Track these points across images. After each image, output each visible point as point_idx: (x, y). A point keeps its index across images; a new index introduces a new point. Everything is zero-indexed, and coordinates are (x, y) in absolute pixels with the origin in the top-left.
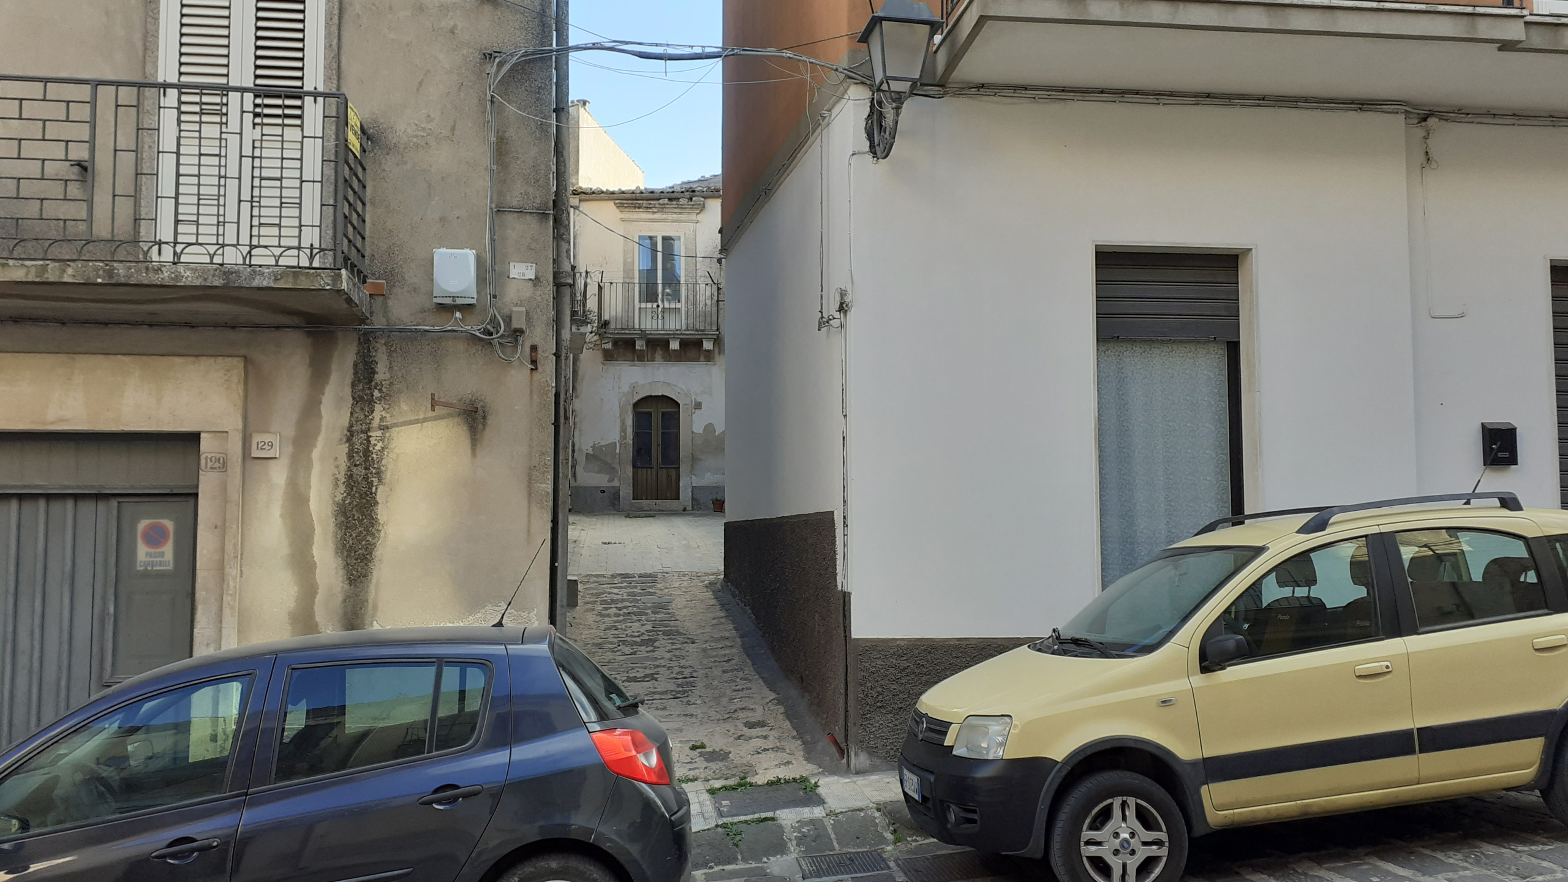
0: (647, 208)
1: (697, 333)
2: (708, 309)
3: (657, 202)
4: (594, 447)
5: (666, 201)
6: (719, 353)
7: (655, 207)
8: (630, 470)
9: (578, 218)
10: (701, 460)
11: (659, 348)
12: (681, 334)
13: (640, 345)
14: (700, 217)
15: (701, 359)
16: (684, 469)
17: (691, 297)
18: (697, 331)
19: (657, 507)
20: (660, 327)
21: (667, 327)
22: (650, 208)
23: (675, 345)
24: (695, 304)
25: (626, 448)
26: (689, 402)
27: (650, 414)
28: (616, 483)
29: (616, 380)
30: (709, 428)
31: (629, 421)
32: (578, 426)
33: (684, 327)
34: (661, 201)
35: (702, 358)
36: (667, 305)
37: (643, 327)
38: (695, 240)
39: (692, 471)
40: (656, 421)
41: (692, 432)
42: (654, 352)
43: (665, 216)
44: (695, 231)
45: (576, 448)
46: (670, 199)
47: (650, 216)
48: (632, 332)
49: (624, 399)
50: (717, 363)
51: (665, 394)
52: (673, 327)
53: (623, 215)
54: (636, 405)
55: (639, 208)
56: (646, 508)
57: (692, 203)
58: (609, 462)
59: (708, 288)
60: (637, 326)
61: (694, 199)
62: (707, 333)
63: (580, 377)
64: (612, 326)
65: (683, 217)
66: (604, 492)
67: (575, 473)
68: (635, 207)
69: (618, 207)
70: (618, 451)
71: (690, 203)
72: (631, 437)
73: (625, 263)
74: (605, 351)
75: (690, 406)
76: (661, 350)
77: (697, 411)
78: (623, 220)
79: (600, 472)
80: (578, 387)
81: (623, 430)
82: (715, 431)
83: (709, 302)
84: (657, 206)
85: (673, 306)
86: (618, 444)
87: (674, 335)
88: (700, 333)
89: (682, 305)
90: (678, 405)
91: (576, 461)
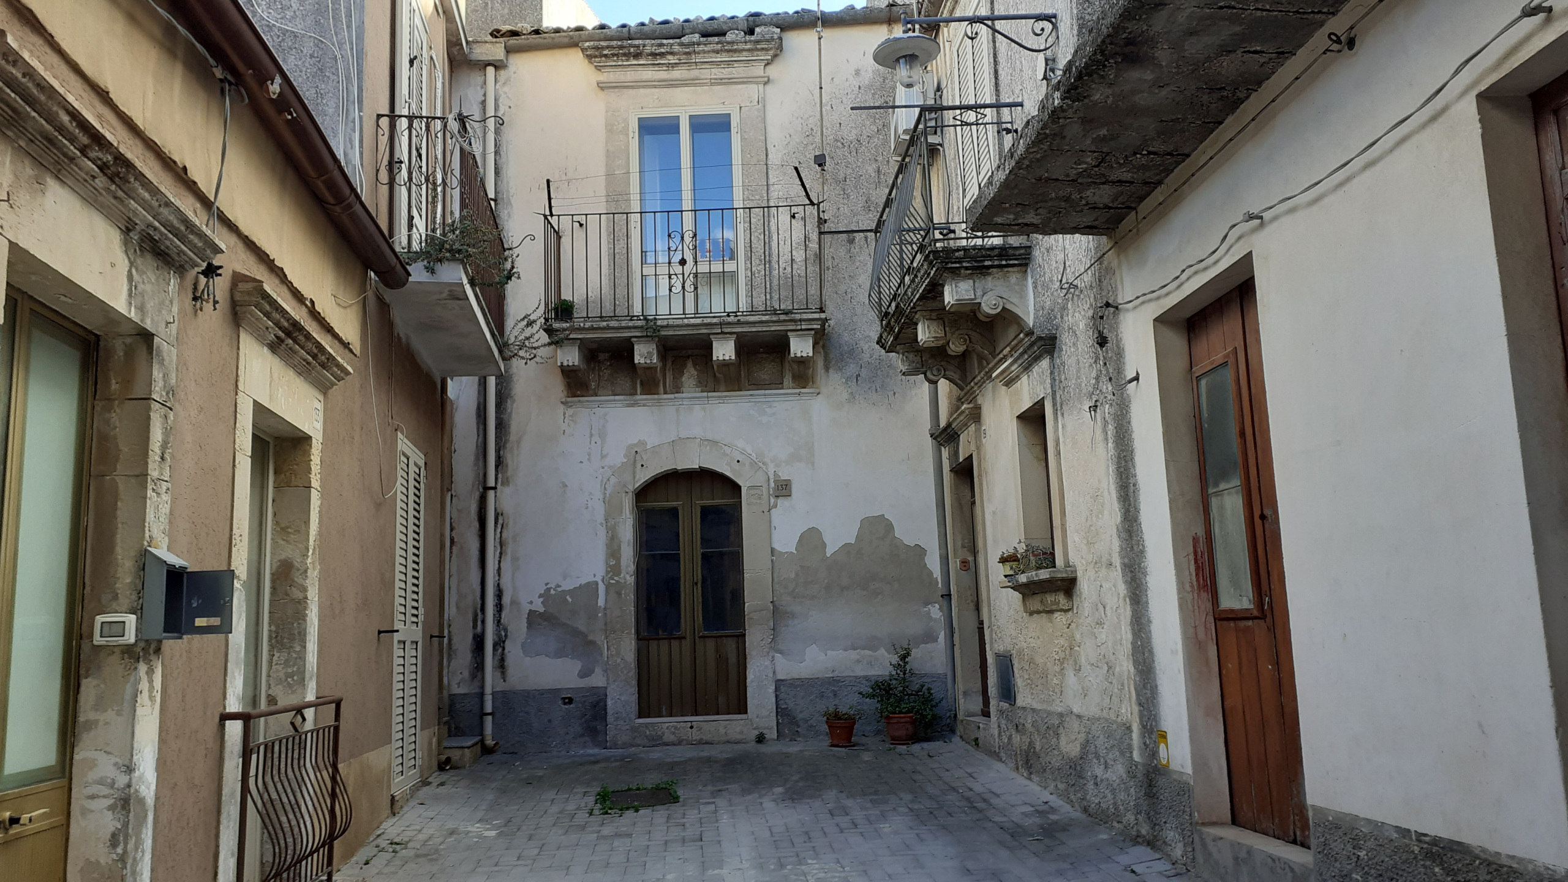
0: (654, 55)
1: (775, 318)
2: (799, 269)
3: (678, 40)
4: (546, 596)
5: (696, 37)
6: (827, 369)
7: (672, 53)
8: (628, 647)
9: (506, 89)
10: (793, 615)
11: (690, 364)
12: (739, 323)
13: (644, 354)
14: (773, 71)
15: (785, 383)
16: (755, 637)
17: (758, 247)
18: (774, 312)
19: (695, 735)
20: (690, 309)
21: (704, 308)
22: (662, 55)
23: (724, 351)
24: (767, 261)
25: (619, 594)
26: (759, 479)
27: (674, 512)
28: (597, 680)
29: (596, 438)
30: (811, 539)
31: (627, 531)
32: (509, 549)
33: (743, 306)
34: (685, 39)
35: (788, 380)
36: (703, 268)
37: (651, 311)
38: (764, 120)
39: (774, 644)
40: (690, 528)
41: (773, 550)
42: (679, 372)
43: (695, 73)
44: (762, 101)
45: (506, 600)
46: (705, 35)
47: (663, 75)
48: (624, 324)
49: (613, 480)
50: (823, 390)
51: (707, 465)
52: (718, 308)
53: (603, 77)
54: (643, 493)
55: (637, 56)
56: (669, 737)
57: (753, 38)
58: (582, 628)
59: (797, 224)
60: (637, 310)
61: (757, 30)
62: (798, 317)
63: (513, 438)
64: (579, 313)
65: (738, 71)
66: (570, 701)
67: (502, 660)
68: (627, 55)
69: (590, 57)
70: (601, 602)
71: (748, 38)
72: (632, 568)
73: (610, 175)
74: (567, 372)
75: (765, 492)
76: (695, 365)
77: (780, 501)
78: (602, 87)
79: (559, 654)
80: (509, 459)
81: (613, 552)
82: (824, 545)
83: (799, 256)
84: (676, 48)
85: (717, 267)
86: (602, 588)
87: (722, 326)
88: (783, 317)
89: (739, 266)
90: (736, 488)
91: (506, 630)
